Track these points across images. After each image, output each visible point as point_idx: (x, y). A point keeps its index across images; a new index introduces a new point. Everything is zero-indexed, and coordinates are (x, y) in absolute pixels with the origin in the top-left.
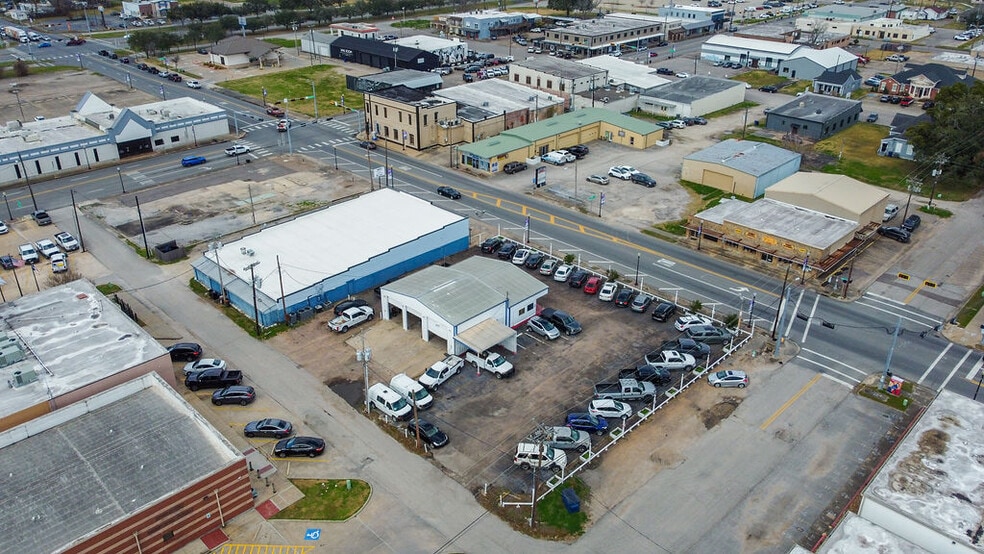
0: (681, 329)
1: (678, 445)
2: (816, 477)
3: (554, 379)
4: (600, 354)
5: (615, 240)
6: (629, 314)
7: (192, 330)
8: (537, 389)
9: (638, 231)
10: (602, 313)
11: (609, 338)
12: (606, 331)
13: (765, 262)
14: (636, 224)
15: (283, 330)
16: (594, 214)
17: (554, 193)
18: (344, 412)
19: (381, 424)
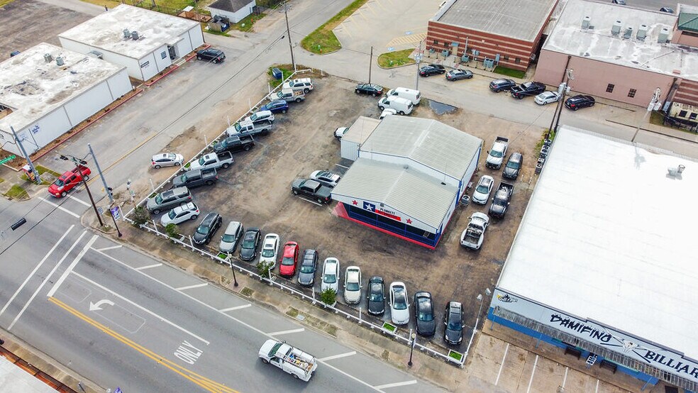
4: (272, 171)
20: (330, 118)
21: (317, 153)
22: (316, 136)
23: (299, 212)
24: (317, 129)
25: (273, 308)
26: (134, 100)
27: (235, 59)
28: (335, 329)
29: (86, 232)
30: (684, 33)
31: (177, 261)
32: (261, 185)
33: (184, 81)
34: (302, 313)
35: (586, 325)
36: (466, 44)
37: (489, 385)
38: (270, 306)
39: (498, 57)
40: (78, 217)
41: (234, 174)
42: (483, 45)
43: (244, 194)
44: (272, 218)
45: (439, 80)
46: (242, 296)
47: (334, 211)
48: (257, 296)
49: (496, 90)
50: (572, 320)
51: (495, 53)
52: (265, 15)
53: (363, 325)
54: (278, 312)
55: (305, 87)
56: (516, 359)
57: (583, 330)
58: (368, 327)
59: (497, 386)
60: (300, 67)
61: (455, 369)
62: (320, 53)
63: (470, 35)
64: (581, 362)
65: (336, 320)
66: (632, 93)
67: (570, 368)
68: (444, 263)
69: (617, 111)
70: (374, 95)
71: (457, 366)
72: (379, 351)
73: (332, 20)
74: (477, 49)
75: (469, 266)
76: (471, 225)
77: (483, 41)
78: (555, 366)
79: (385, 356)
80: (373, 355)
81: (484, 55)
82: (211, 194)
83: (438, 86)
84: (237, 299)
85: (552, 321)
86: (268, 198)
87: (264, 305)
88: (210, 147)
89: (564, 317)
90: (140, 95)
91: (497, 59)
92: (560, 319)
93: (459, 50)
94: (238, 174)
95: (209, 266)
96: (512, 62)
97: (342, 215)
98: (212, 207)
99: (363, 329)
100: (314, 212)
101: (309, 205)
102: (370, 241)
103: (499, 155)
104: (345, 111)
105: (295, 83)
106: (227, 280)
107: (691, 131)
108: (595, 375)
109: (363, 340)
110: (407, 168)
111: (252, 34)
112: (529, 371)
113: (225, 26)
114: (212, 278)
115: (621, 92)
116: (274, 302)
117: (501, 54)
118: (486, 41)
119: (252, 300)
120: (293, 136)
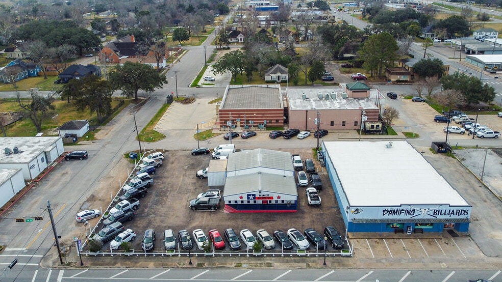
4: (168, 203)
20: (186, 170)
21: (191, 188)
22: (183, 180)
23: (203, 217)
24: (182, 177)
25: (224, 267)
26: (32, 192)
27: (95, 155)
28: (271, 264)
29: (51, 271)
30: (353, 92)
31: (138, 265)
32: (167, 211)
33: (64, 174)
34: (244, 263)
35: (401, 208)
36: (245, 118)
37: (371, 259)
38: (221, 267)
39: (265, 121)
40: (37, 265)
41: (143, 210)
42: (255, 117)
43: (158, 219)
44: (187, 225)
45: (238, 139)
46: (199, 268)
47: (225, 211)
48: (209, 265)
49: (274, 137)
50: (394, 208)
51: (264, 120)
52: (100, 130)
53: (285, 256)
54: (228, 268)
55: (159, 157)
56: (375, 244)
57: (401, 213)
58: (288, 256)
59: (375, 258)
60: (147, 150)
61: (349, 258)
62: (154, 141)
63: (246, 112)
64: (405, 234)
65: (267, 260)
66: (344, 123)
67: (402, 239)
68: (306, 216)
69: (340, 134)
70: (205, 153)
71: (350, 256)
72: (304, 265)
73: (148, 125)
74: (252, 120)
75: (321, 214)
76: (310, 193)
77: (255, 114)
78: (395, 240)
79: (308, 266)
80: (301, 268)
81: (257, 123)
82: (135, 225)
83: (240, 142)
84: (196, 271)
85: (384, 215)
86: (177, 217)
87: (217, 268)
88: (114, 202)
89: (389, 209)
90: (34, 188)
91: (265, 123)
92: (388, 211)
93: (241, 123)
94: (146, 210)
95: (163, 260)
96: (274, 123)
97: (231, 211)
98: (141, 231)
99: (286, 258)
100: (212, 215)
101: (206, 213)
102: (258, 218)
103: (299, 162)
104: (192, 165)
105: (152, 156)
106: (182, 263)
107: (380, 134)
108: (415, 238)
109: (291, 263)
110: (260, 173)
111: (97, 141)
112: (385, 246)
113: (75, 139)
114: (171, 265)
115: (338, 124)
116: (222, 264)
117: (267, 120)
118: (256, 114)
119: (208, 268)
120: (169, 184)
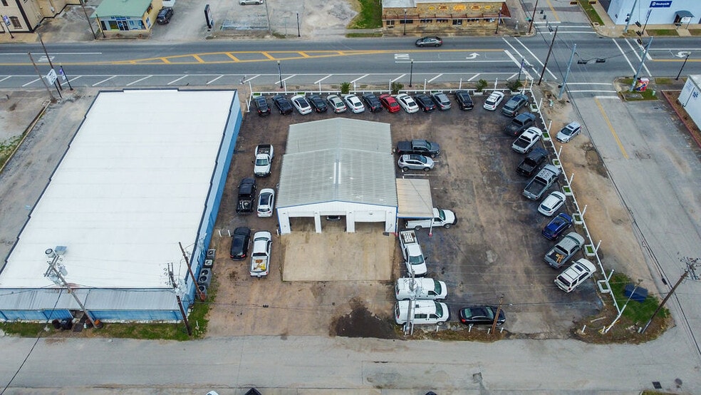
0: (493, 109)
1: (612, 201)
2: (690, 173)
3: (480, 202)
4: (474, 160)
5: (341, 53)
6: (442, 115)
7: (105, 383)
8: (483, 219)
9: (344, 37)
10: (426, 124)
11: (459, 143)
12: (450, 138)
13: (457, 26)
14: (333, 32)
15: (206, 311)
16: (293, 36)
17: (233, 29)
18: (392, 350)
19: (434, 335)
22: (476, 213)
120: (497, 204)
